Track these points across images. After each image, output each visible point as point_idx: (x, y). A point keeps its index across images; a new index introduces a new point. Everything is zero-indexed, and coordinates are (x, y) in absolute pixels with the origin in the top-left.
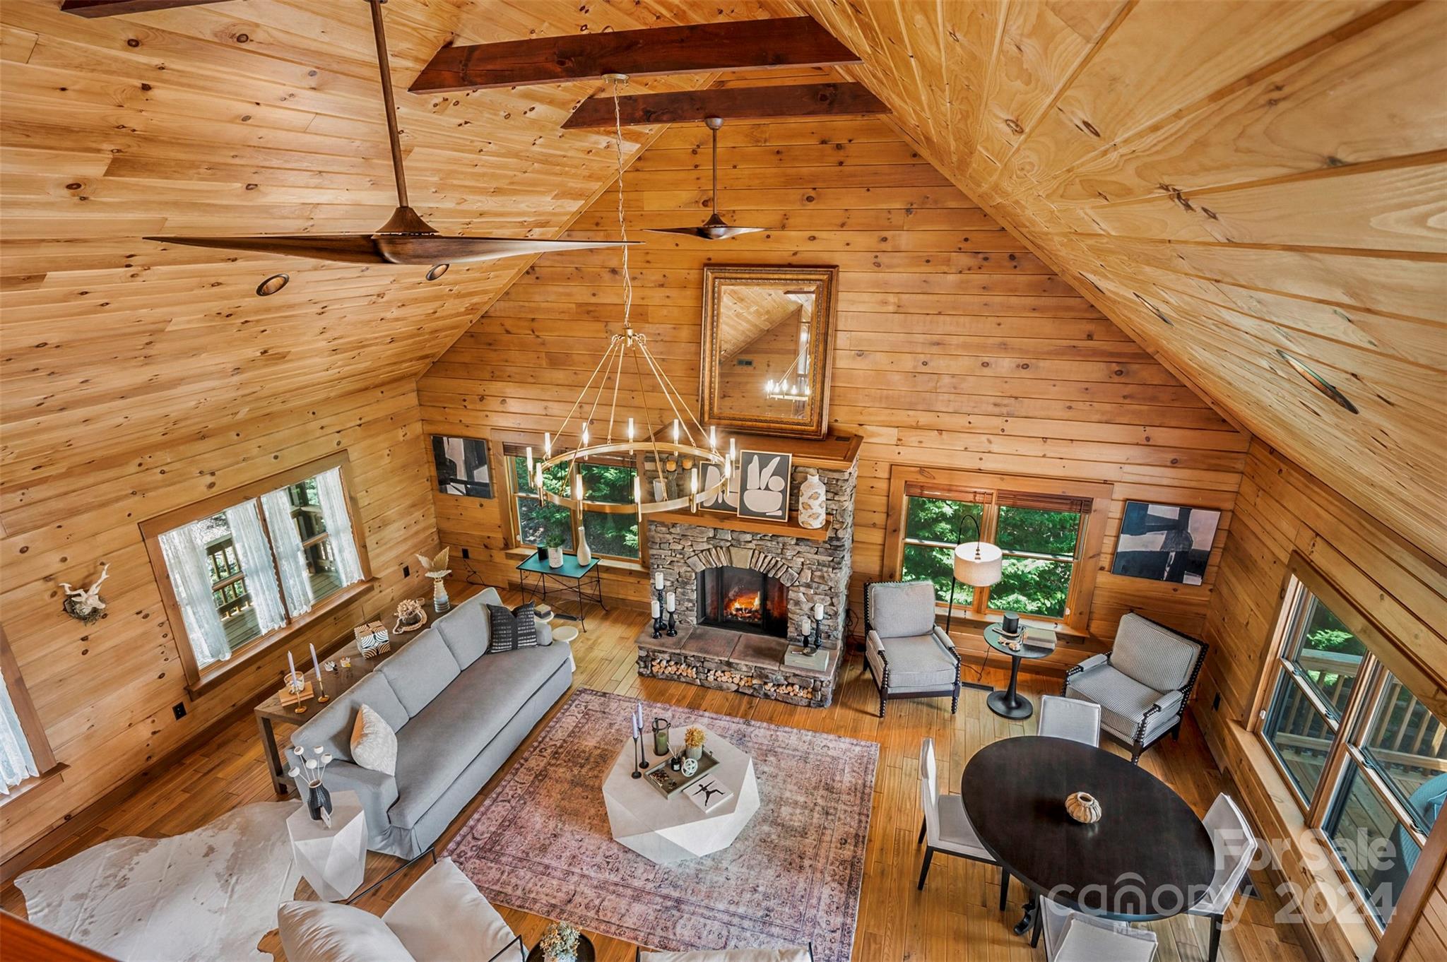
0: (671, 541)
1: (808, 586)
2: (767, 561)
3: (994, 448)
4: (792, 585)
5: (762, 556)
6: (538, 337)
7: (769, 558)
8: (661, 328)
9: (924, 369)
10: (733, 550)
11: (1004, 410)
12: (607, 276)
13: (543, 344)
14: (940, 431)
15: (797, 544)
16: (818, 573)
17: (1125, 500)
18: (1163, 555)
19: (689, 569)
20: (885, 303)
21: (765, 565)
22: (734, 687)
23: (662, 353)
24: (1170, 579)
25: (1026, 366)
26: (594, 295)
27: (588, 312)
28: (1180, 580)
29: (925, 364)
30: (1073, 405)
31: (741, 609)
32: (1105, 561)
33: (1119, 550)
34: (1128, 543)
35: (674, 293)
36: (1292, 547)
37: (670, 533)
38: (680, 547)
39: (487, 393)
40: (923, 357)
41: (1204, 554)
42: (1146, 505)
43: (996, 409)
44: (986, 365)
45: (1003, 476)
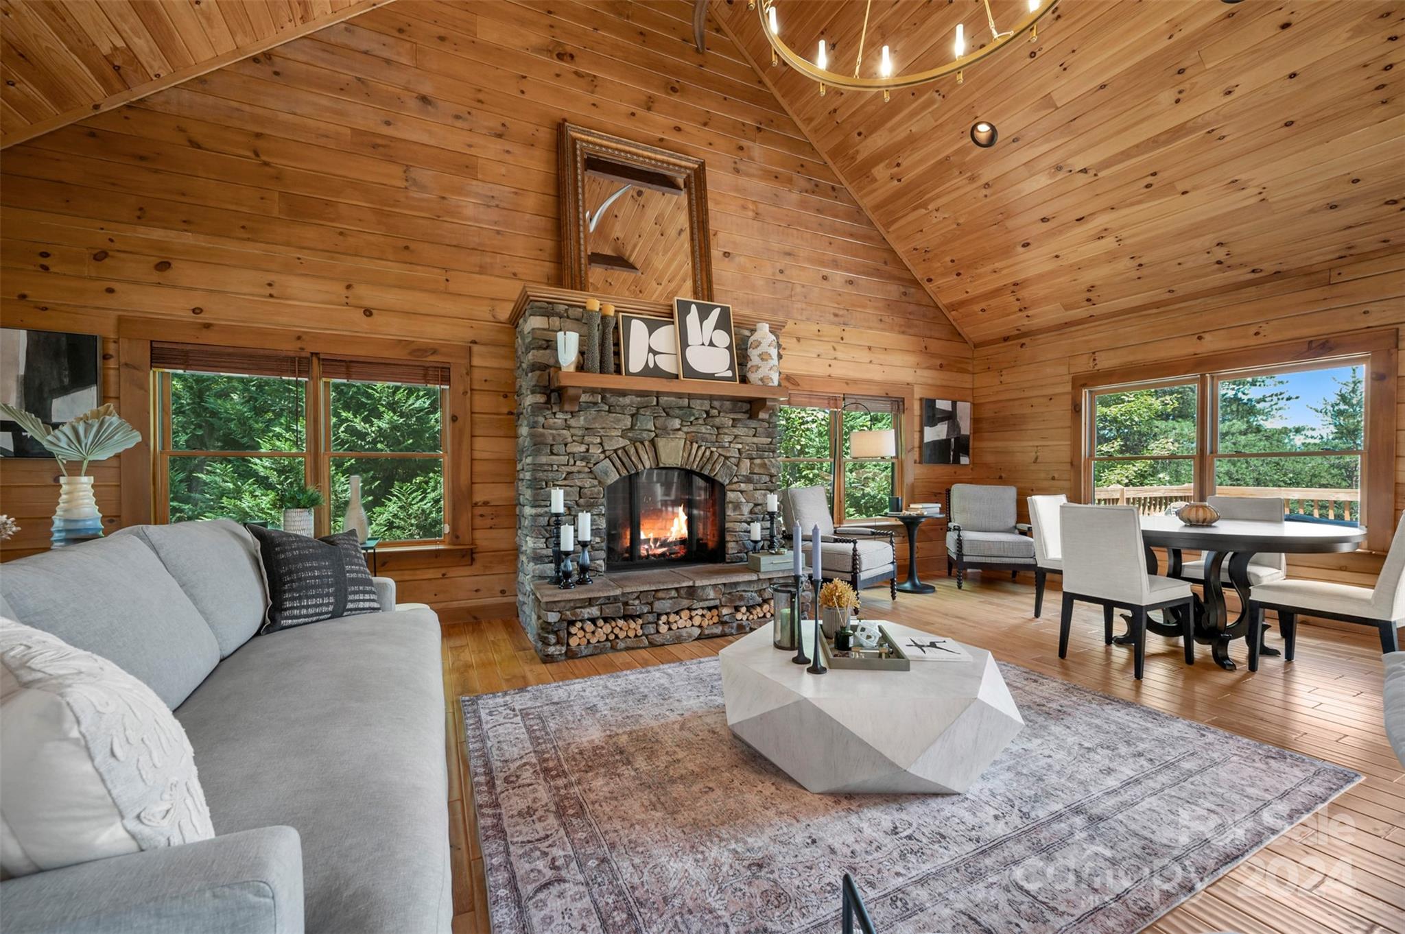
0: (570, 440)
2: (700, 453)
3: (839, 355)
4: (730, 483)
5: (695, 446)
6: (266, 164)
7: (703, 449)
8: (495, 190)
9: (779, 277)
10: (661, 443)
11: (841, 320)
12: (413, 103)
13: (278, 178)
14: (798, 339)
15: (736, 425)
16: (758, 461)
17: (921, 399)
18: (947, 441)
19: (596, 482)
20: (746, 208)
21: (698, 459)
22: (697, 632)
23: (495, 223)
24: (954, 462)
25: (852, 282)
26: (388, 123)
27: (375, 146)
28: (959, 462)
29: (781, 272)
30: (883, 318)
32: (917, 453)
33: (926, 440)
34: (928, 434)
35: (516, 149)
36: (1069, 378)
37: (568, 427)
38: (583, 448)
39: (117, 245)
40: (779, 266)
41: (967, 437)
42: (934, 401)
43: (836, 319)
44: (825, 278)
45: (848, 381)
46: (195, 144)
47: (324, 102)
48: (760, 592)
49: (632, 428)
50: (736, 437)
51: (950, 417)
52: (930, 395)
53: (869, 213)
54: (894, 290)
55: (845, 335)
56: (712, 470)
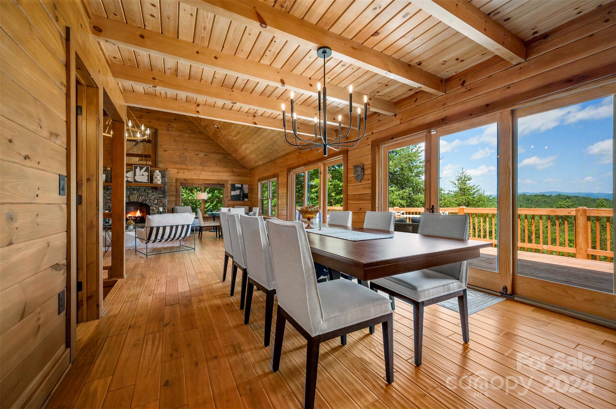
0: (106, 196)
1: (156, 204)
2: (142, 199)
3: (201, 173)
4: (151, 205)
5: (141, 197)
7: (143, 198)
9: (182, 155)
10: (130, 196)
11: (203, 165)
14: (188, 170)
15: (152, 192)
16: (159, 200)
17: (231, 184)
18: (240, 195)
20: (171, 139)
21: (142, 200)
24: (242, 200)
25: (206, 155)
28: (244, 200)
29: (183, 154)
30: (217, 164)
31: (131, 217)
32: (229, 198)
33: (232, 195)
34: (233, 193)
37: (106, 193)
40: (182, 152)
41: (247, 194)
42: (235, 185)
43: (201, 165)
44: (197, 155)
45: (204, 180)
50: (153, 195)
51: (241, 189)
52: (234, 183)
53: (212, 138)
54: (220, 157)
55: (204, 168)
56: (146, 202)
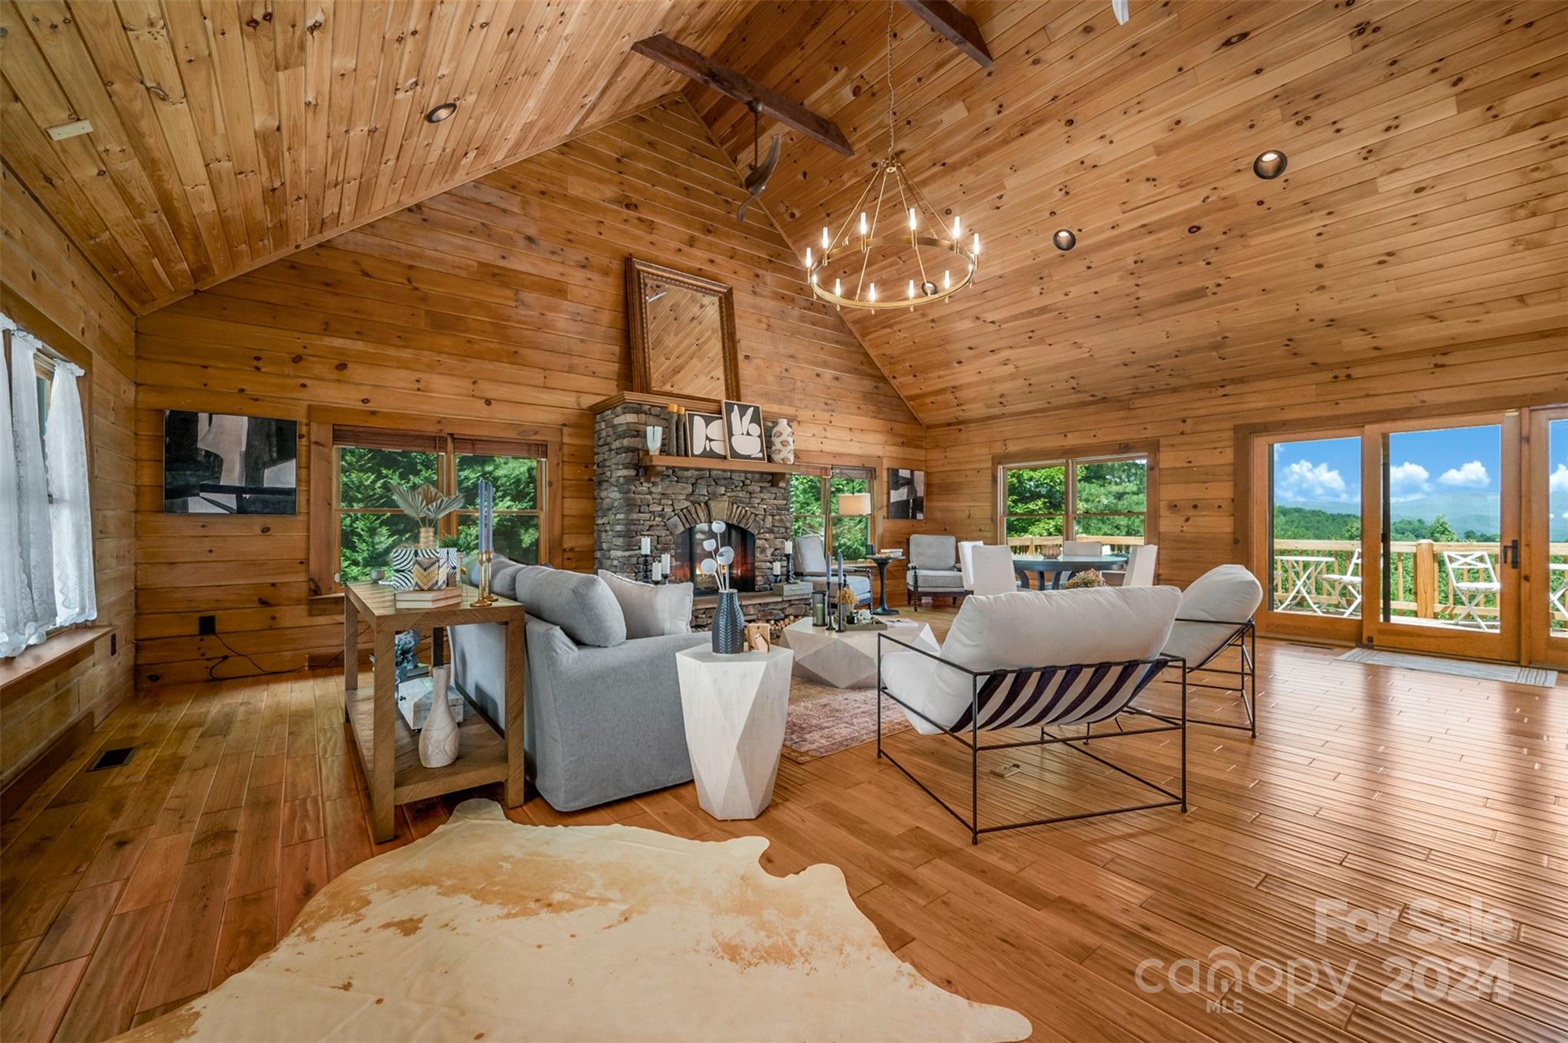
0: (651, 502)
2: (739, 512)
3: (828, 434)
4: (758, 533)
5: (735, 506)
6: (416, 289)
7: (740, 509)
8: (581, 308)
9: (785, 374)
10: (712, 504)
11: (830, 407)
12: (521, 242)
13: (424, 299)
14: (800, 422)
15: (763, 492)
17: (888, 469)
18: (908, 501)
19: (669, 533)
20: (761, 321)
21: (737, 516)
23: (580, 333)
24: (912, 518)
25: (838, 378)
26: (503, 257)
27: (494, 275)
28: (916, 518)
29: (786, 370)
30: (860, 406)
33: (892, 501)
34: (893, 496)
35: (596, 277)
36: (990, 457)
37: (650, 493)
38: (660, 508)
39: (309, 351)
40: (785, 366)
41: (922, 498)
42: (897, 470)
43: (826, 407)
44: (818, 375)
45: (835, 455)
46: (366, 274)
47: (459, 241)
48: (782, 610)
49: (692, 493)
50: (762, 499)
51: (909, 482)
52: (896, 467)
53: (850, 325)
54: (868, 384)
55: (832, 419)
56: (747, 524)
